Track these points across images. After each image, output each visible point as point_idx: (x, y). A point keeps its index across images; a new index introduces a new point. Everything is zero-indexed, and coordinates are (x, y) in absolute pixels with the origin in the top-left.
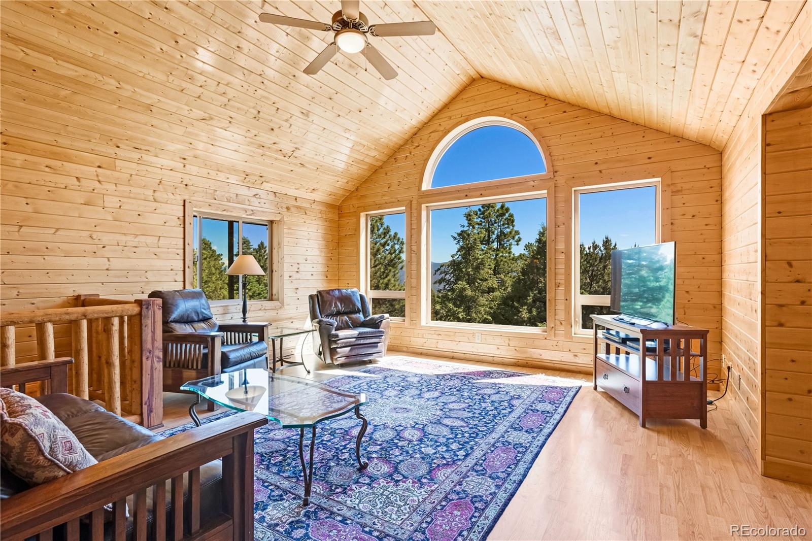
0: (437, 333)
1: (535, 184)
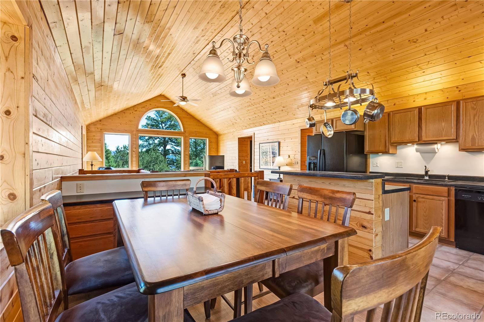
1: (180, 134)
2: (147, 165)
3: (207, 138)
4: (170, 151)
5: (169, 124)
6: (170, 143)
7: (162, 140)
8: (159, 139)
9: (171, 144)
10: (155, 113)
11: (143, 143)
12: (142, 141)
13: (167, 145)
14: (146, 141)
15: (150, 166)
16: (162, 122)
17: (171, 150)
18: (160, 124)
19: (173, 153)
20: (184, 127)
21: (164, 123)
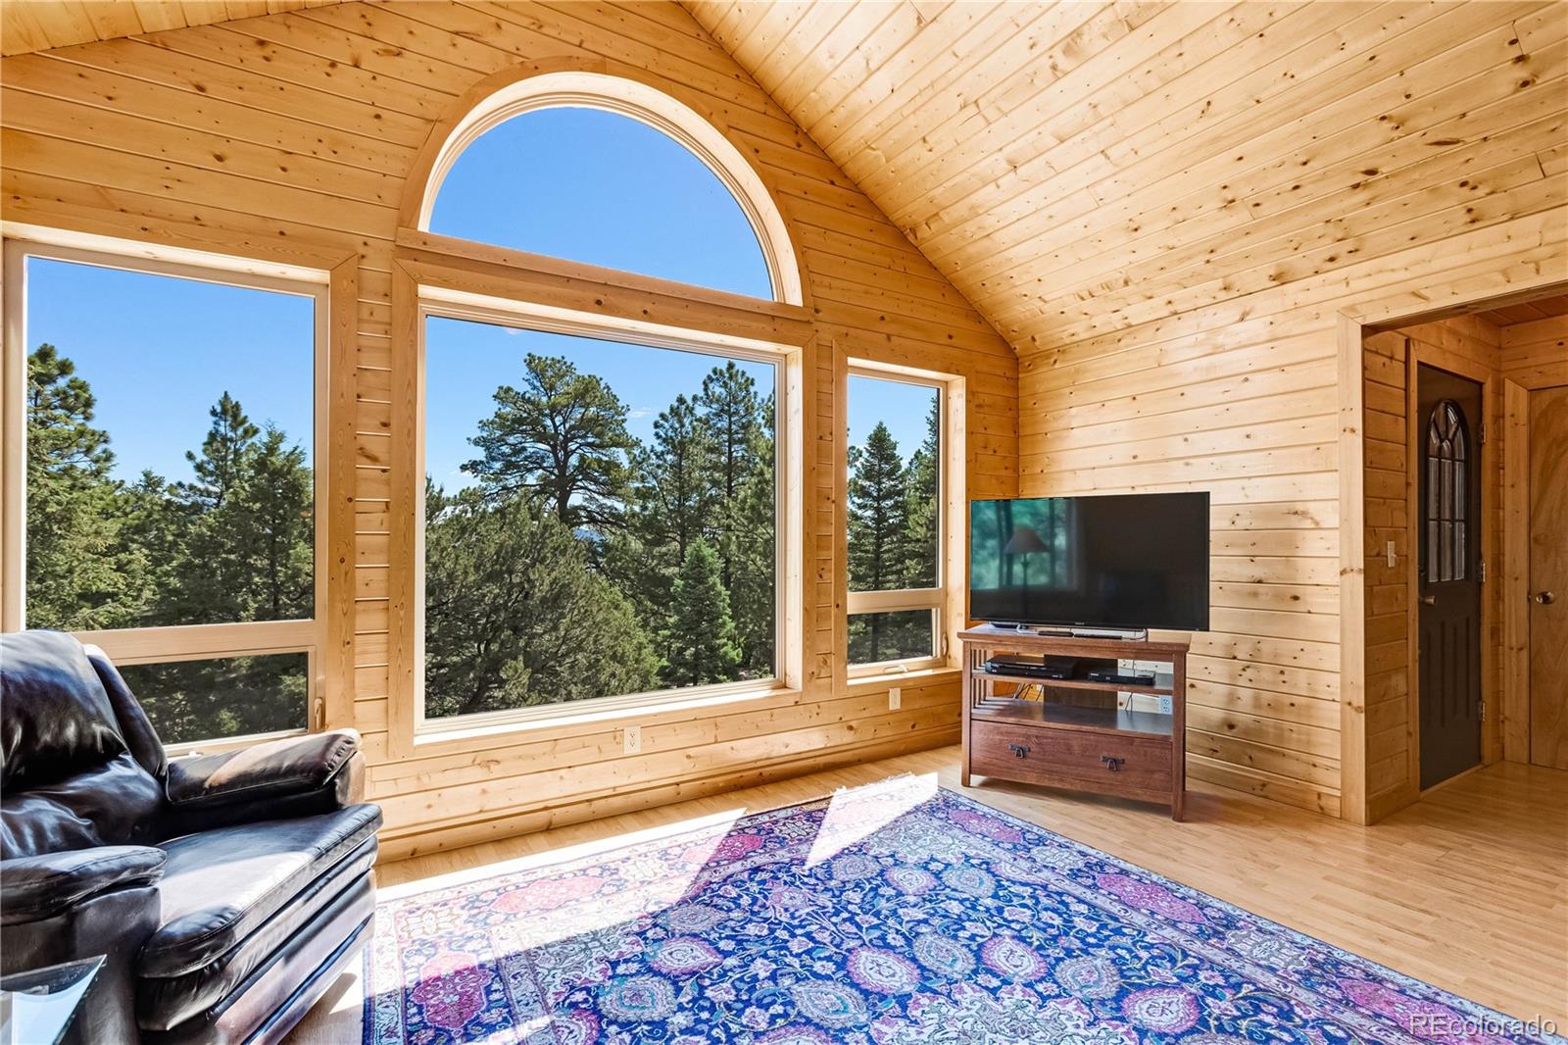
0: (480, 757)
1: (778, 324)
2: (497, 567)
3: (958, 373)
4: (583, 513)
5: (579, 416)
6: (579, 483)
7: (552, 473)
8: (544, 469)
9: (585, 488)
10: (527, 377)
11: (484, 485)
12: (479, 477)
13: (569, 493)
14: (495, 480)
15: (511, 572)
16: (554, 410)
17: (585, 508)
18: (546, 415)
19: (592, 520)
20: (804, 270)
21: (559, 413)
